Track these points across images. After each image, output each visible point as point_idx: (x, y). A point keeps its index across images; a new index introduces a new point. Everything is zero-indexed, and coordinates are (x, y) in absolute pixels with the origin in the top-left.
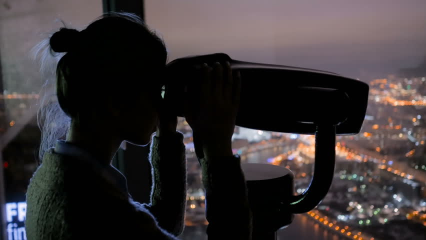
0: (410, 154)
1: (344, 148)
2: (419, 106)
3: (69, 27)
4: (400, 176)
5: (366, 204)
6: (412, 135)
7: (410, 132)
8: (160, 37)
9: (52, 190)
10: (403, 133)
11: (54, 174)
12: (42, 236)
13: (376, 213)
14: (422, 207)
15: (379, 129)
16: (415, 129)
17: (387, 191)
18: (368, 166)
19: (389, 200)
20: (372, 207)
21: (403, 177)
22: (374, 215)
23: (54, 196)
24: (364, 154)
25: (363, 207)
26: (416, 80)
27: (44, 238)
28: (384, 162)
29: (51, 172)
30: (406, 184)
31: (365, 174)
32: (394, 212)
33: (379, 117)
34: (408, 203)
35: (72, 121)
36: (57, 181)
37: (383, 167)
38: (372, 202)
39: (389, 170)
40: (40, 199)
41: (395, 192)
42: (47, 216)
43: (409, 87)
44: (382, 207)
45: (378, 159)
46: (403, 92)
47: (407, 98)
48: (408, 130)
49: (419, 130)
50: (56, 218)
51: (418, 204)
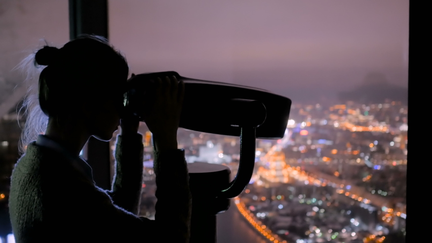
0: (367, 178)
1: (304, 172)
2: (376, 132)
3: (50, 45)
4: (357, 201)
5: (324, 228)
6: (369, 159)
7: (367, 158)
8: (123, 55)
9: (29, 174)
10: (362, 158)
11: (32, 161)
12: (21, 209)
13: (334, 237)
14: (378, 231)
15: (338, 154)
16: (372, 155)
17: (345, 216)
18: (326, 190)
19: (347, 224)
20: (330, 231)
21: (360, 202)
22: (332, 239)
23: (30, 179)
24: (323, 178)
25: (321, 232)
26: (373, 106)
27: (22, 210)
28: (342, 186)
29: (30, 160)
30: (363, 208)
31: (324, 199)
32: (351, 236)
33: (338, 142)
34: (365, 227)
35: (49, 119)
36: (33, 167)
37: (341, 192)
38: (330, 226)
39: (347, 194)
40: (20, 181)
41: (352, 216)
42: (25, 194)
43: (366, 113)
44: (339, 231)
45: (336, 183)
46: (362, 118)
47: (365, 124)
48: (365, 155)
49: (376, 155)
50: (31, 195)
51: (375, 228)
